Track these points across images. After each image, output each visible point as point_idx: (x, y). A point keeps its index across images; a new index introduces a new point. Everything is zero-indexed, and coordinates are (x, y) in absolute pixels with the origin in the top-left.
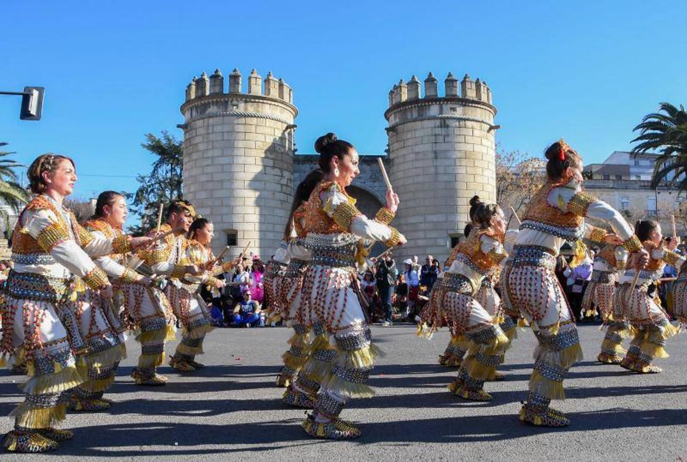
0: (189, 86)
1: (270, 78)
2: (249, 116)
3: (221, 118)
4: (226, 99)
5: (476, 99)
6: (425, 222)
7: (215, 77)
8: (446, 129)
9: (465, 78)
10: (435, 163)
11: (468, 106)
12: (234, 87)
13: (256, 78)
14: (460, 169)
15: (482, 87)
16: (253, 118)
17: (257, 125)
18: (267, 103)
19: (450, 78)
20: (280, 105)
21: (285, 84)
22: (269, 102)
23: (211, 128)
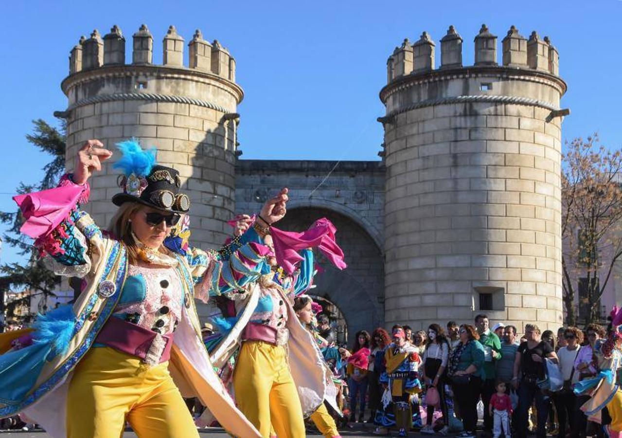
0: (74, 51)
1: (198, 40)
2: (162, 100)
3: (120, 103)
4: (128, 74)
5: (527, 68)
6: (436, 268)
7: (112, 38)
8: (473, 118)
9: (510, 32)
10: (453, 174)
11: (513, 79)
12: (141, 53)
13: (175, 40)
14: (495, 183)
15: (540, 47)
16: (170, 104)
17: (175, 115)
18: (192, 80)
19: (483, 34)
20: (213, 82)
21: (221, 49)
22: (195, 78)
23: (104, 118)
